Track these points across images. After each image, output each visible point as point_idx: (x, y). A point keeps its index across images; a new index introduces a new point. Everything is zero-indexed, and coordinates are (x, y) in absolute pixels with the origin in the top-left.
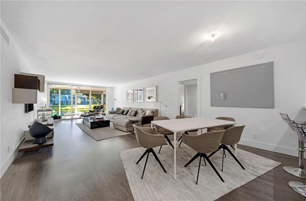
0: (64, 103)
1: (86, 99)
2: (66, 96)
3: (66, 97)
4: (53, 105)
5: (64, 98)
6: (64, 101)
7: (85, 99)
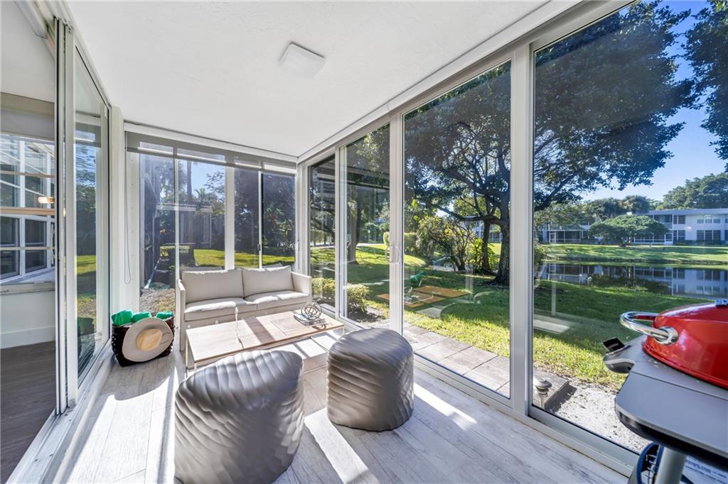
0: (722, 238)
4: (674, 244)
5: (723, 221)
6: (726, 231)
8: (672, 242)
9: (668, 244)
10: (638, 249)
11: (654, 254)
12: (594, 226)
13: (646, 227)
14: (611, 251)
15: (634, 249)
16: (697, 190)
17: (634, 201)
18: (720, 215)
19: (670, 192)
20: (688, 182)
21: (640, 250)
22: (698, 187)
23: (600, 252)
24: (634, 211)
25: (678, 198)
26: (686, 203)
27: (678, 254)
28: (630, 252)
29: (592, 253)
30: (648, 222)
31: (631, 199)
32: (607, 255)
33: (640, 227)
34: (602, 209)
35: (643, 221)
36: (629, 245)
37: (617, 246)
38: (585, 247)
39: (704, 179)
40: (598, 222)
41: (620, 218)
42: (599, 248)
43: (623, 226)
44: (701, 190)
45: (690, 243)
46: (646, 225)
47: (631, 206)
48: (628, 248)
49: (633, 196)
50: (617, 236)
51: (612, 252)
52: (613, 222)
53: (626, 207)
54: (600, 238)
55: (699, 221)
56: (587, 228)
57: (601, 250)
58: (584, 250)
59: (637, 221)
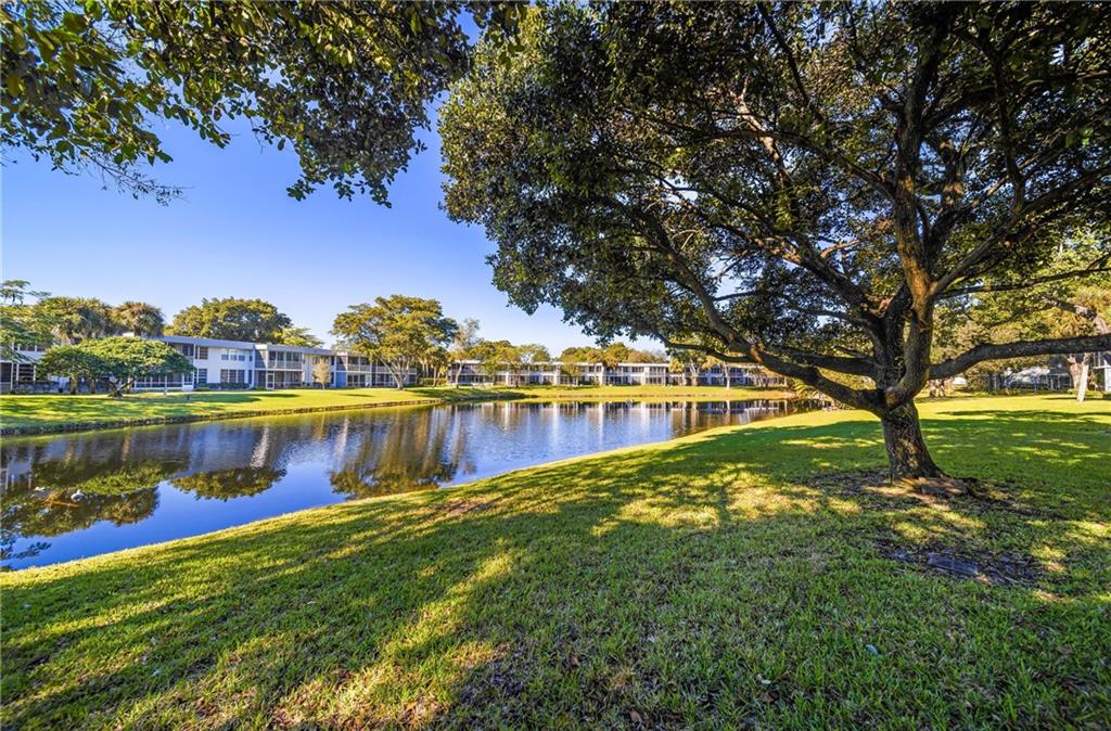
0: (246, 381)
1: (346, 365)
2: (259, 346)
3: (257, 352)
4: (196, 389)
5: (247, 359)
6: (250, 371)
7: (341, 362)
8: (192, 387)
9: (187, 389)
10: (145, 399)
11: (175, 406)
12: (54, 354)
13: (161, 361)
14: (93, 407)
15: (139, 399)
16: (217, 314)
17: (140, 313)
18: (245, 350)
19: (183, 312)
20: (205, 301)
21: (151, 402)
22: (217, 311)
23: (69, 411)
24: (138, 331)
25: (194, 323)
26: (204, 331)
27: (208, 404)
28: (132, 406)
29: (48, 415)
30: (164, 353)
31: (135, 309)
32: (86, 416)
33: (152, 361)
34: (76, 318)
35: (157, 350)
36: (128, 392)
37: (105, 396)
38: (24, 400)
39: (225, 302)
40: (62, 344)
41: (115, 341)
42: (62, 403)
43: (120, 356)
44: (220, 315)
45: (214, 386)
46: (162, 357)
47: (134, 321)
48: (127, 399)
49: (139, 304)
50: (104, 376)
51: (96, 409)
52: (99, 347)
53: (124, 322)
54: (63, 380)
55: (225, 357)
56: (36, 356)
57: (70, 407)
58: (24, 408)
59: (147, 350)
